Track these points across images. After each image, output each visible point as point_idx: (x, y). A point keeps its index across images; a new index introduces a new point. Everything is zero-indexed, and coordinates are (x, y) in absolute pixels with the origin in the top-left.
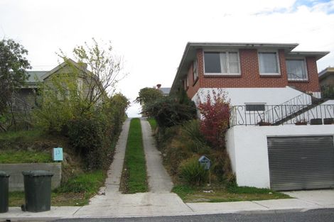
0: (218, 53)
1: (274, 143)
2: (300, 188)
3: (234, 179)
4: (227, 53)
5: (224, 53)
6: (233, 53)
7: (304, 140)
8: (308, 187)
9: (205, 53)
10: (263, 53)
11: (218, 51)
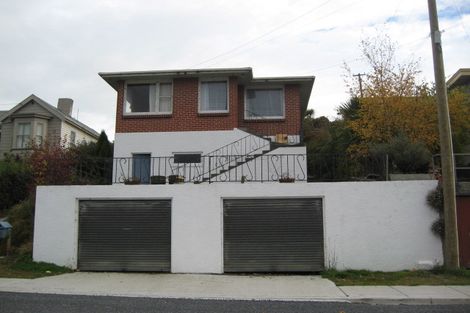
0: (149, 84)
1: (89, 208)
2: (119, 268)
3: (30, 253)
4: (158, 85)
5: (155, 84)
6: (167, 84)
7: (131, 204)
8: (129, 269)
9: (129, 85)
10: (209, 82)
11: (147, 82)
